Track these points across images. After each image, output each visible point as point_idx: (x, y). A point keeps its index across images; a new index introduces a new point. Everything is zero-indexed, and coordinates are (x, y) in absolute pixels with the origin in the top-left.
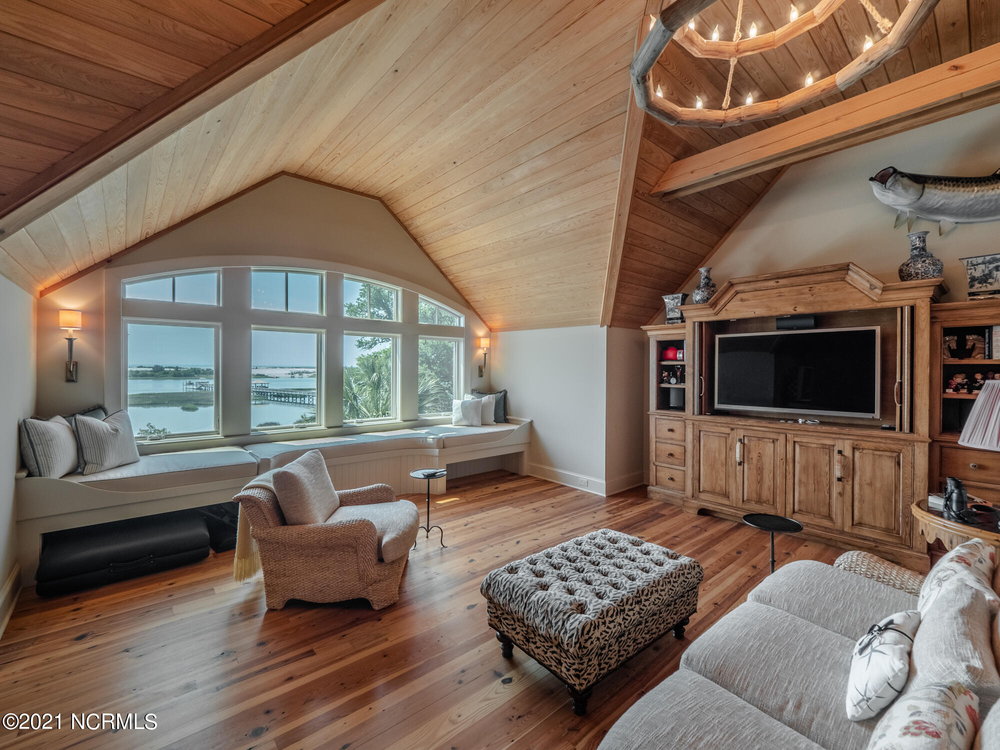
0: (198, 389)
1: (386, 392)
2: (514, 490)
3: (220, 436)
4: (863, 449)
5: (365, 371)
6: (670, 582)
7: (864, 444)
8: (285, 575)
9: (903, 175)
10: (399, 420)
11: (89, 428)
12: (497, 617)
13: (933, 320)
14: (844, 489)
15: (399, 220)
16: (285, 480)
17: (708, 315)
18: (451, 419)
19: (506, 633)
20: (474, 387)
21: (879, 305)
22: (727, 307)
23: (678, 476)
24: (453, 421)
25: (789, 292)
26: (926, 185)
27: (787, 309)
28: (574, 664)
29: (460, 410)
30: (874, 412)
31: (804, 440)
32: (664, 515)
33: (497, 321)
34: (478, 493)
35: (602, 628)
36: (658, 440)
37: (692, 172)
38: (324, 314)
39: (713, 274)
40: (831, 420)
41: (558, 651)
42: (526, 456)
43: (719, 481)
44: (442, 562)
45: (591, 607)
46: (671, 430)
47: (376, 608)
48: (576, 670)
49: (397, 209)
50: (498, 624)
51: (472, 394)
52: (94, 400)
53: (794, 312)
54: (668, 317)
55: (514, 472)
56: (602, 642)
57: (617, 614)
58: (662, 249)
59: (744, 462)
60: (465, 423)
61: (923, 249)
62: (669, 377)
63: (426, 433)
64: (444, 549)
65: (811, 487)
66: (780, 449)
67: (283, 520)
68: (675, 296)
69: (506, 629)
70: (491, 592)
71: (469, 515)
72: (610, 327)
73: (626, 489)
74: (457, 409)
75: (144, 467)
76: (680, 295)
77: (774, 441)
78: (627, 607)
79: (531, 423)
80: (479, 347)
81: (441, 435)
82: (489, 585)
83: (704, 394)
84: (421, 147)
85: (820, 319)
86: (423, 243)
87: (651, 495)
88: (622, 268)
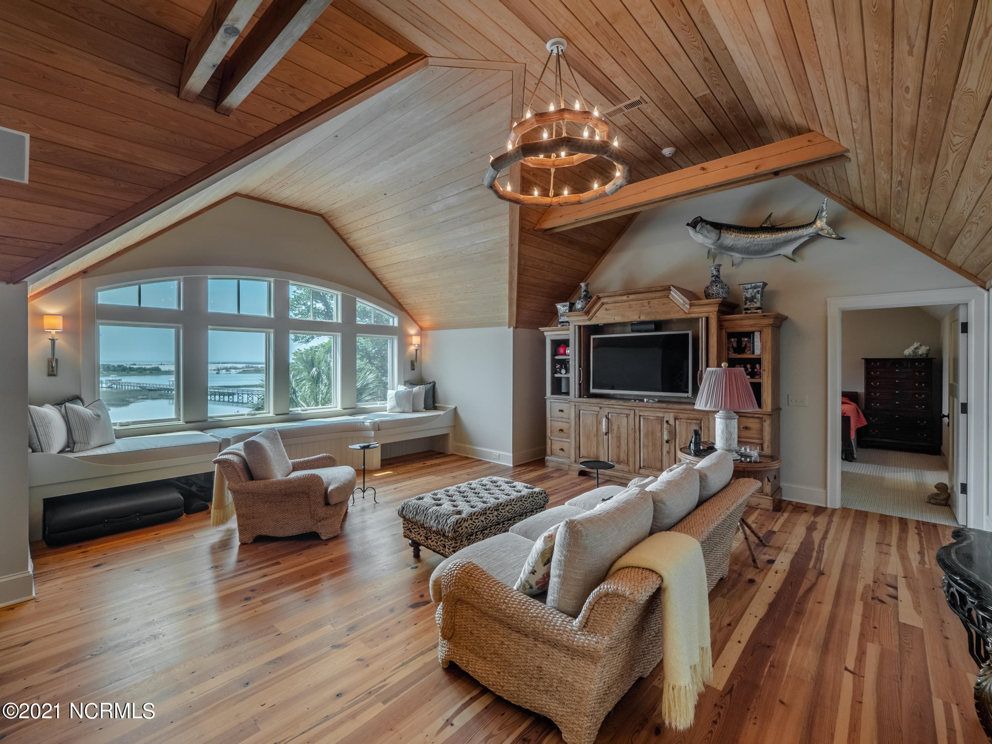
0: (109, 387)
1: (325, 386)
2: (439, 465)
3: (181, 422)
4: (681, 419)
5: (304, 366)
6: (521, 501)
7: (681, 416)
8: (253, 517)
9: (707, 223)
10: (339, 408)
11: (76, 413)
12: (408, 529)
13: (720, 326)
14: (670, 448)
15: (339, 233)
16: (253, 448)
17: (584, 320)
18: (386, 407)
19: (414, 539)
20: (406, 380)
21: (689, 316)
22: (596, 315)
23: (565, 446)
24: (388, 408)
25: (636, 304)
26: (722, 231)
27: (634, 317)
28: (452, 544)
29: (394, 399)
30: (688, 392)
31: (646, 414)
32: (553, 477)
33: (427, 321)
34: (409, 467)
35: (470, 522)
36: (553, 419)
37: (561, 217)
38: (272, 316)
39: (590, 289)
40: (667, 400)
41: (444, 539)
42: (451, 438)
43: (592, 448)
44: (374, 512)
45: (465, 512)
46: (561, 411)
47: (324, 538)
48: (453, 547)
49: (337, 224)
50: (410, 534)
51: (405, 385)
52: (72, 391)
53: (639, 320)
54: (560, 321)
55: (441, 451)
56: (470, 531)
57: (481, 515)
58: (551, 268)
59: (608, 433)
60: (398, 410)
61: (717, 277)
62: (561, 368)
63: (364, 418)
64: (376, 505)
65: (651, 449)
66: (631, 422)
67: (251, 477)
68: (564, 304)
69: (414, 535)
70: (404, 512)
71: (399, 482)
72: (516, 328)
73: (531, 460)
74: (391, 398)
75: (120, 446)
76: (568, 304)
77: (628, 416)
78: (488, 512)
79: (456, 409)
80: (411, 344)
81: (376, 420)
82: (403, 508)
83: (583, 381)
84: (357, 182)
85: (659, 325)
86: (360, 254)
87: (548, 464)
88: (519, 283)
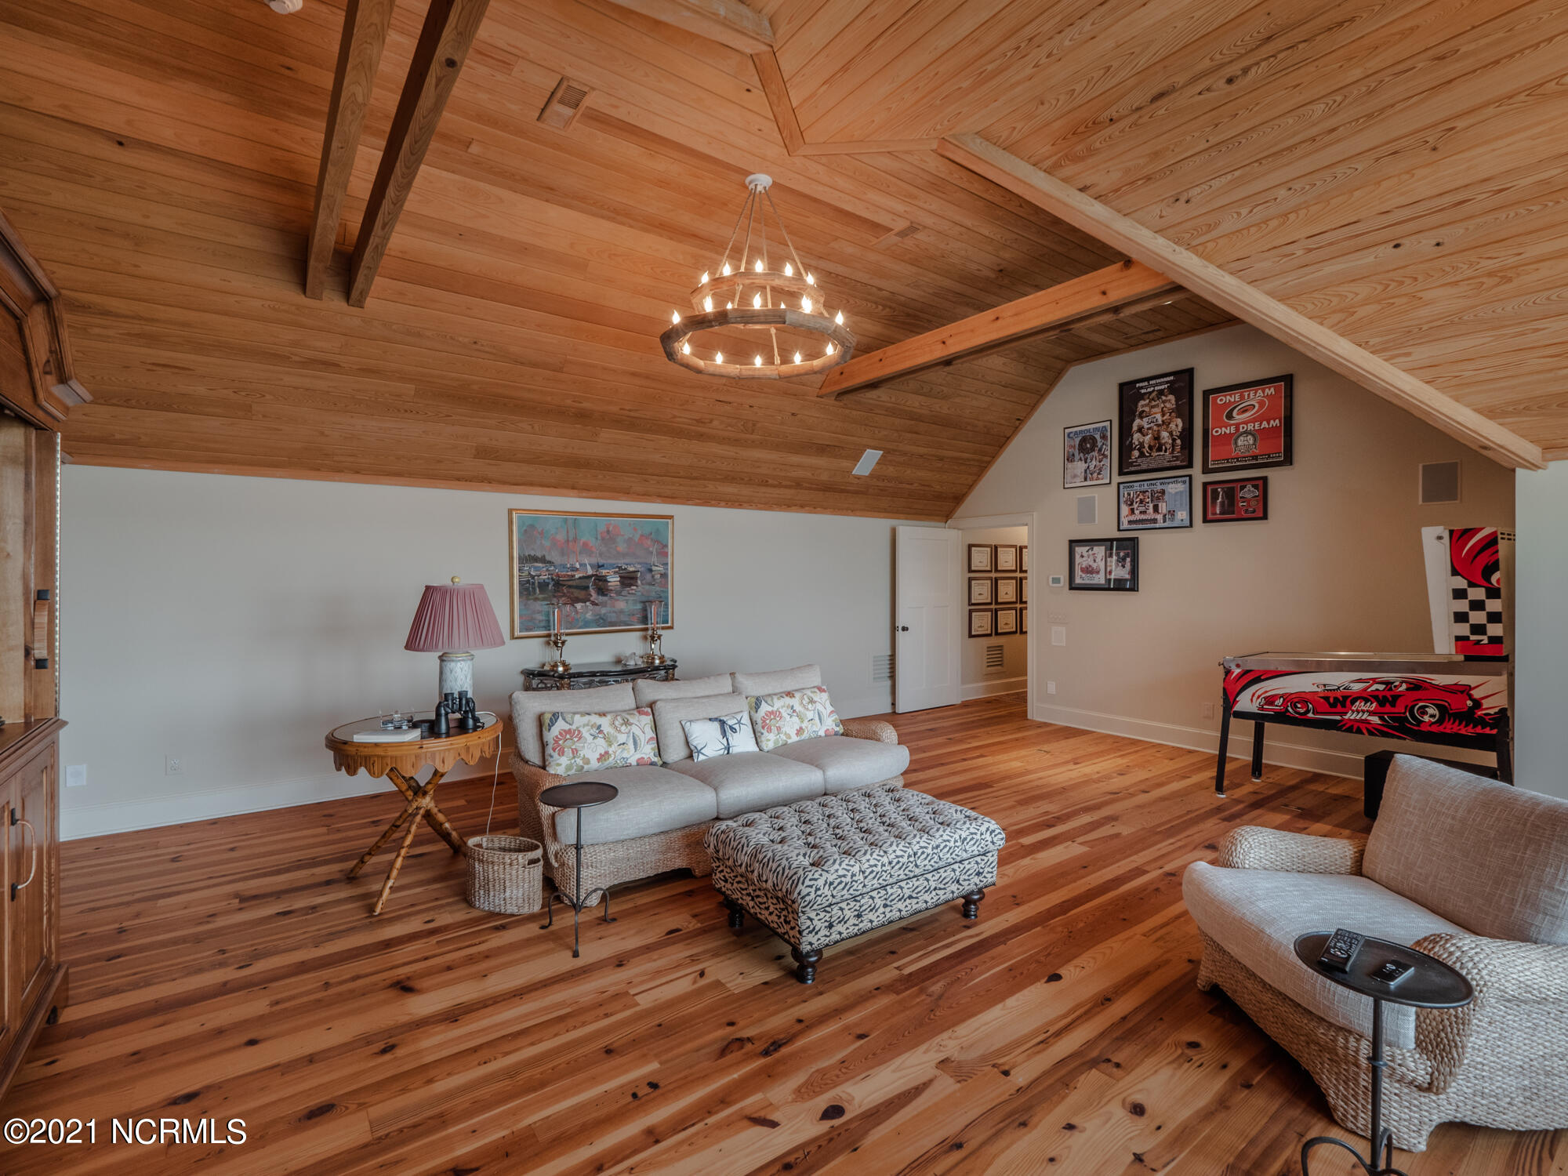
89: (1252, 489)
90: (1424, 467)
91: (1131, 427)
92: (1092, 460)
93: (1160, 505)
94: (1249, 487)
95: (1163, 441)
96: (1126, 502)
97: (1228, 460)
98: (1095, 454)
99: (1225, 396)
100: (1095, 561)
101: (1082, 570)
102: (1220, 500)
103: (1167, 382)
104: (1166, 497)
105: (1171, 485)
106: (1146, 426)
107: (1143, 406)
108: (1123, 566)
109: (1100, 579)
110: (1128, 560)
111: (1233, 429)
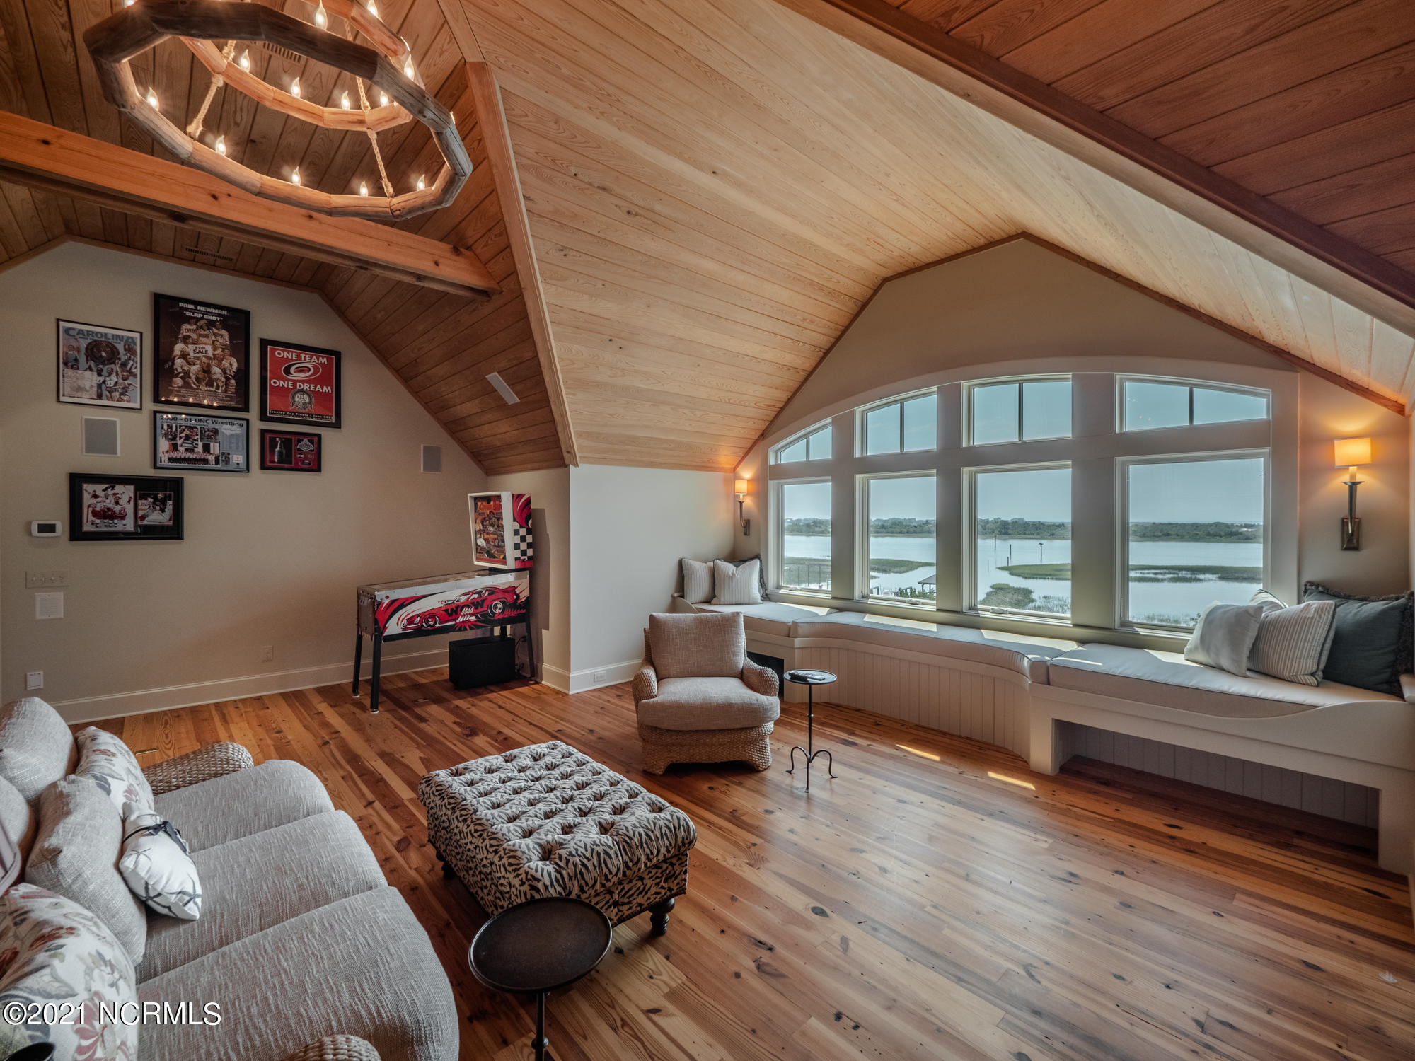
24: (1186, 648)
89: (308, 443)
90: (424, 447)
91: (172, 350)
92: (110, 374)
93: (212, 444)
94: (305, 441)
95: (215, 377)
96: (165, 436)
97: (286, 412)
98: (117, 367)
99: (283, 351)
100: (117, 503)
101: (95, 514)
102: (278, 449)
103: (219, 315)
104: (219, 437)
105: (225, 426)
106: (192, 354)
107: (188, 330)
108: (163, 510)
109: (128, 525)
110: (170, 503)
111: (290, 386)
